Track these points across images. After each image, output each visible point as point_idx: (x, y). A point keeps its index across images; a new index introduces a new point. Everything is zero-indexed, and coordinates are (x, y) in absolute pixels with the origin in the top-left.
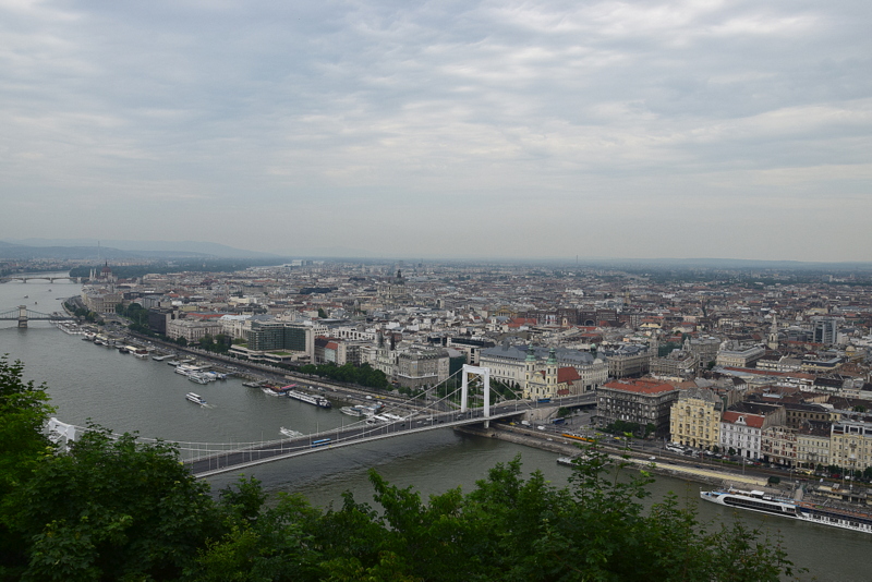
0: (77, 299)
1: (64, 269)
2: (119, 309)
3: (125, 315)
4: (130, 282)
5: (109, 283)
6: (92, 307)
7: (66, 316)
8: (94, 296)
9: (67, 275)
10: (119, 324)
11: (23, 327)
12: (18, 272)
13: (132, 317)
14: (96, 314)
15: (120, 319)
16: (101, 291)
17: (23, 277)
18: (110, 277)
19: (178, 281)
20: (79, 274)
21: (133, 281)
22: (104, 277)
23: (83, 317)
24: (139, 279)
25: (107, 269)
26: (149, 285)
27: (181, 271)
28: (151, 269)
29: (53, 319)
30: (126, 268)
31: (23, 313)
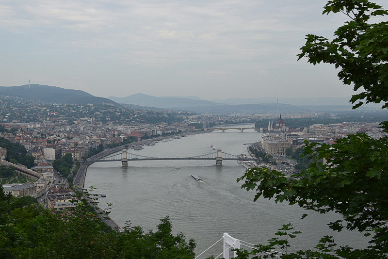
0: (258, 144)
1: (252, 121)
2: (288, 152)
3: (293, 158)
4: (298, 131)
5: (282, 132)
6: (268, 151)
7: (249, 157)
8: (270, 142)
10: (288, 164)
12: (220, 124)
13: (298, 159)
14: (270, 156)
15: (289, 161)
16: (276, 138)
17: (223, 128)
18: (283, 127)
19: (337, 130)
20: (261, 125)
21: (301, 130)
22: (278, 127)
23: (261, 158)
24: (306, 129)
25: (280, 121)
26: (313, 133)
27: (341, 122)
28: (317, 121)
29: (240, 159)
30: (297, 120)
31: (220, 155)
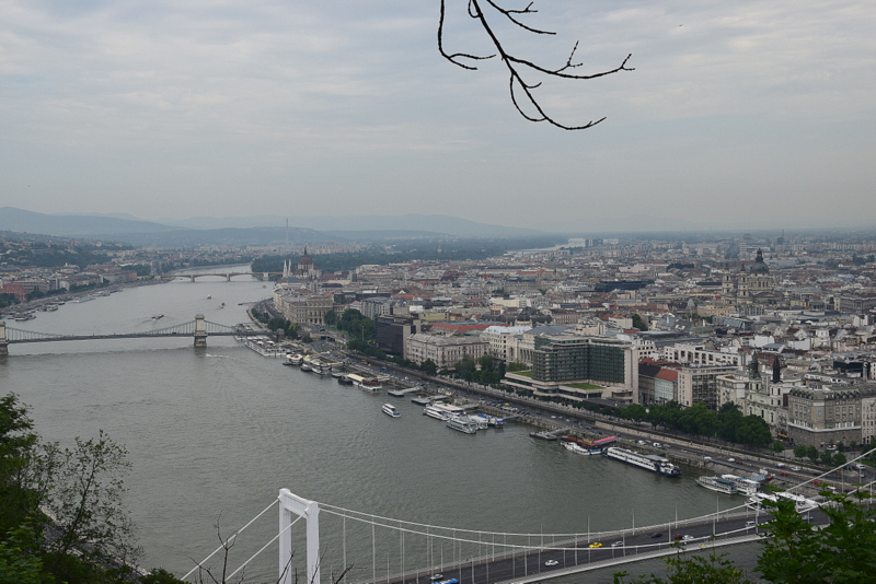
0: (268, 303)
1: (244, 261)
2: (330, 318)
3: (340, 328)
4: (339, 277)
5: (310, 279)
6: (289, 315)
7: (256, 329)
8: (293, 299)
9: (248, 268)
10: (332, 340)
11: (200, 346)
12: (183, 266)
13: (350, 331)
14: (298, 327)
15: (334, 334)
16: (303, 293)
17: (190, 273)
18: (312, 270)
19: (407, 275)
20: (266, 267)
21: (344, 276)
22: (302, 272)
23: (281, 331)
24: (350, 276)
25: (307, 259)
26: (366, 281)
27: (408, 260)
28: (362, 259)
29: (239, 333)
30: (327, 257)
31: (201, 326)
